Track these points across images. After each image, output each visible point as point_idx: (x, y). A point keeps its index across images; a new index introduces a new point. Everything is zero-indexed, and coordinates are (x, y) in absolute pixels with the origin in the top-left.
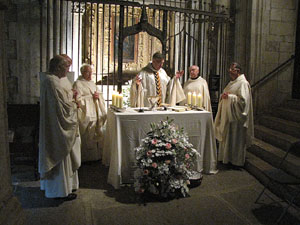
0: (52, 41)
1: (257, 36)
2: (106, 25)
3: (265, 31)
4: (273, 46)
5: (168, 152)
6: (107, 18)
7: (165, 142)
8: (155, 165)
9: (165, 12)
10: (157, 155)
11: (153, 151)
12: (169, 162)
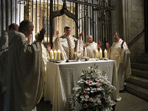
0: (5, 20)
1: (126, 19)
2: (38, 15)
3: (130, 17)
4: (134, 25)
5: (99, 89)
6: (38, 11)
7: (96, 82)
8: (92, 99)
9: (77, 4)
10: (92, 91)
11: (88, 89)
12: (100, 96)
